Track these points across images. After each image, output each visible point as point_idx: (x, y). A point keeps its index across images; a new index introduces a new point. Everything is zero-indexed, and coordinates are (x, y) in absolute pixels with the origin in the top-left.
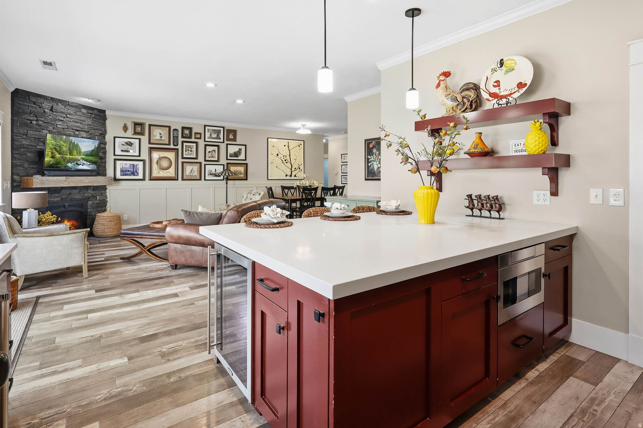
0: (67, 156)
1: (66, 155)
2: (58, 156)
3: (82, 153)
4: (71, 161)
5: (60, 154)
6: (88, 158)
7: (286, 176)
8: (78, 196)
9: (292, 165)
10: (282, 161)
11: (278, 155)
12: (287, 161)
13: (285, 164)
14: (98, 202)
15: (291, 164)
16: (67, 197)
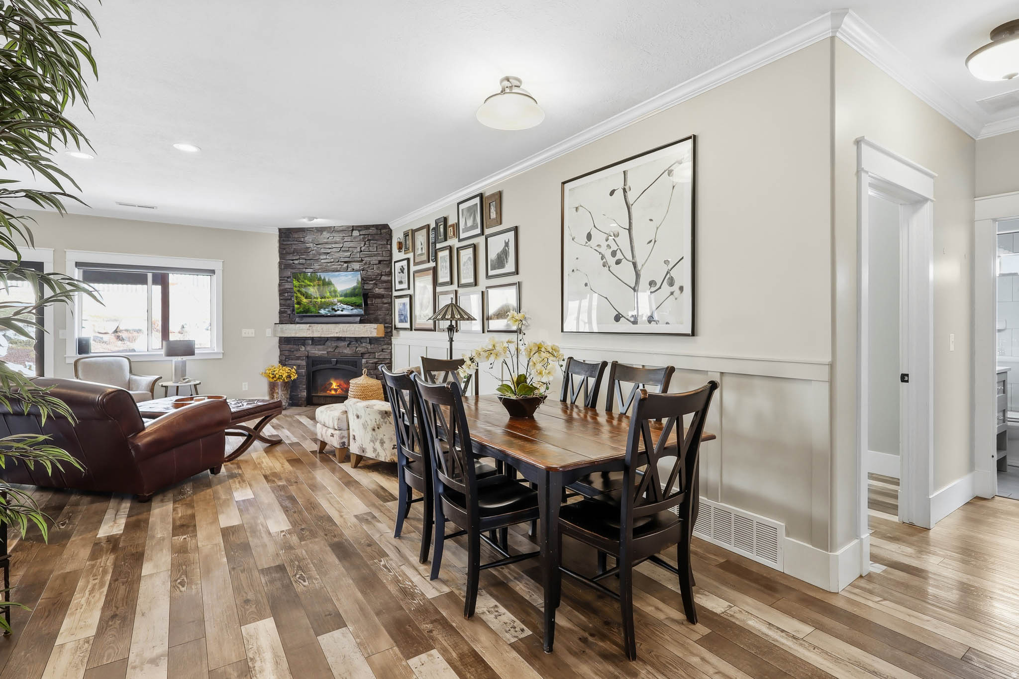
0: (318, 300)
1: (315, 298)
2: (304, 300)
3: (339, 293)
4: (323, 306)
5: (308, 298)
6: (348, 299)
7: (617, 318)
8: (347, 351)
9: (639, 267)
10: (603, 257)
11: (589, 237)
12: (619, 256)
13: (614, 268)
14: (376, 360)
15: (635, 265)
16: (334, 351)
